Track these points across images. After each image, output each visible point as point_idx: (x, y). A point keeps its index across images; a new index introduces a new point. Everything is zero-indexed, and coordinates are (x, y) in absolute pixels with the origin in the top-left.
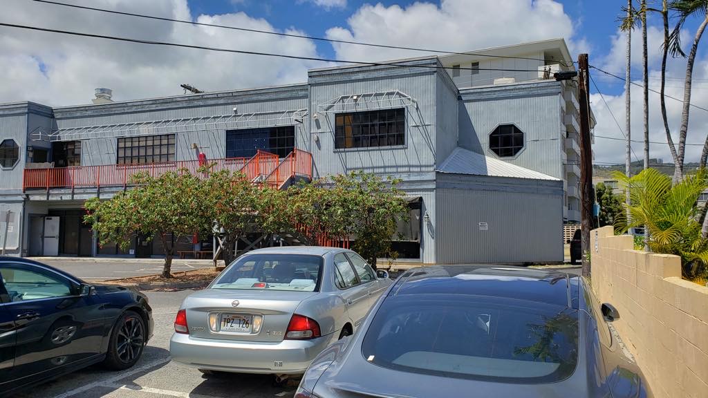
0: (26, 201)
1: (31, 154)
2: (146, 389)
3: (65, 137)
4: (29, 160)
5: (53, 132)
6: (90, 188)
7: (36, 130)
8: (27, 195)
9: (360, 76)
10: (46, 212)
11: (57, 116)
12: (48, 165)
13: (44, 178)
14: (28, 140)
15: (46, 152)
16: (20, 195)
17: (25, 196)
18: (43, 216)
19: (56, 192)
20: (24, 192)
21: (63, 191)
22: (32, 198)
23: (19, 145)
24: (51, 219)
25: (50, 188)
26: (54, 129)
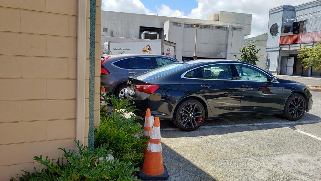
0: (280, 51)
1: (283, 29)
2: (298, 130)
3: (299, 19)
4: (283, 32)
5: (294, 17)
6: (309, 43)
7: (286, 18)
8: (281, 48)
10: (289, 56)
11: (296, 9)
12: (290, 34)
13: (288, 40)
14: (283, 23)
15: (290, 27)
16: (278, 48)
17: (280, 48)
18: (287, 57)
19: (293, 46)
20: (280, 47)
21: (296, 45)
22: (283, 49)
23: (279, 25)
24: (290, 58)
25: (290, 44)
26: (295, 16)
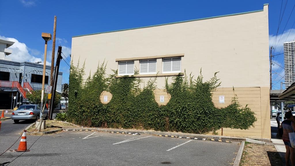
9: (39, 66)
